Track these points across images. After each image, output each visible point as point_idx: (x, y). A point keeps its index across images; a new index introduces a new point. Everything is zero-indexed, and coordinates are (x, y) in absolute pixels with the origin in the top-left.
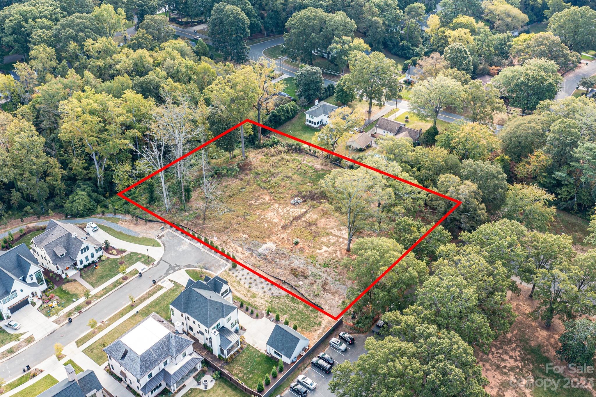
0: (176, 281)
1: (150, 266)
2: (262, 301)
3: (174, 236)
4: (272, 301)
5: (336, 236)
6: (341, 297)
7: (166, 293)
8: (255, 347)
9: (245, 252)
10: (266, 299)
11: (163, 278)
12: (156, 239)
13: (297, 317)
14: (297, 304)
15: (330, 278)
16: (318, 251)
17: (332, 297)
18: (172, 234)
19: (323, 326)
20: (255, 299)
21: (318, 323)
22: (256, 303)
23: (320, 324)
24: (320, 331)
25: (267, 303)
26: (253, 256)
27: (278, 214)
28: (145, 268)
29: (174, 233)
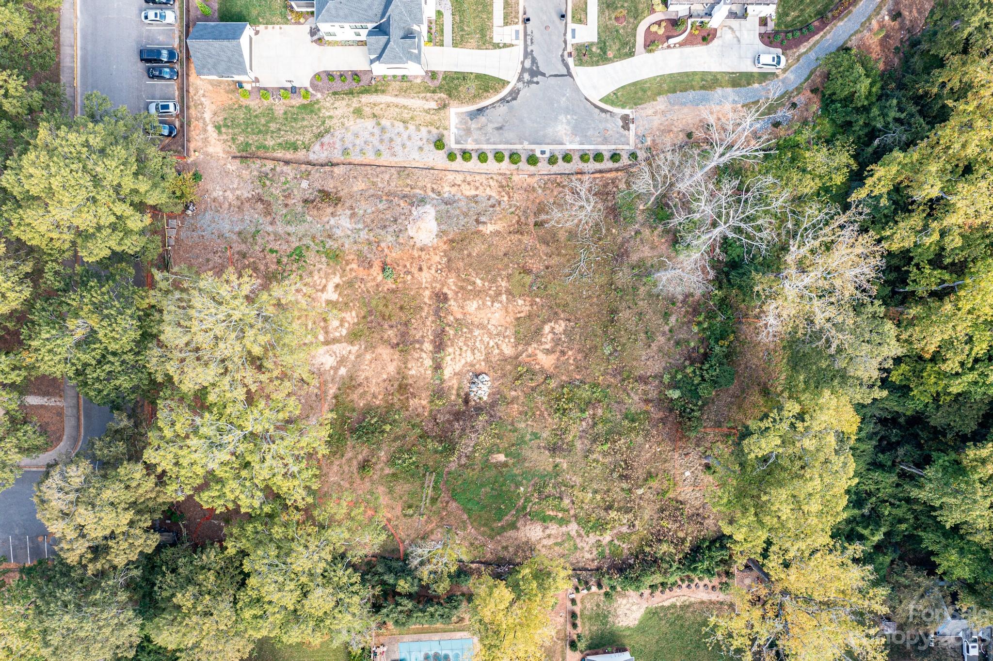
0: (498, 51)
1: (570, 49)
2: (338, 112)
3: (605, 141)
4: (324, 122)
5: (335, 341)
6: (226, 205)
7: (490, 19)
8: (277, 27)
9: (454, 190)
10: (335, 121)
11: (525, 41)
12: (627, 111)
13: (263, 121)
14: (280, 144)
15: (270, 229)
16: (337, 280)
17: (238, 192)
18: (615, 144)
19: (210, 128)
20: (352, 109)
21: (223, 130)
22: (344, 103)
23: (218, 128)
24: (208, 116)
25: (328, 114)
26: (433, 190)
27: (481, 326)
28: (574, 37)
29: (613, 147)
